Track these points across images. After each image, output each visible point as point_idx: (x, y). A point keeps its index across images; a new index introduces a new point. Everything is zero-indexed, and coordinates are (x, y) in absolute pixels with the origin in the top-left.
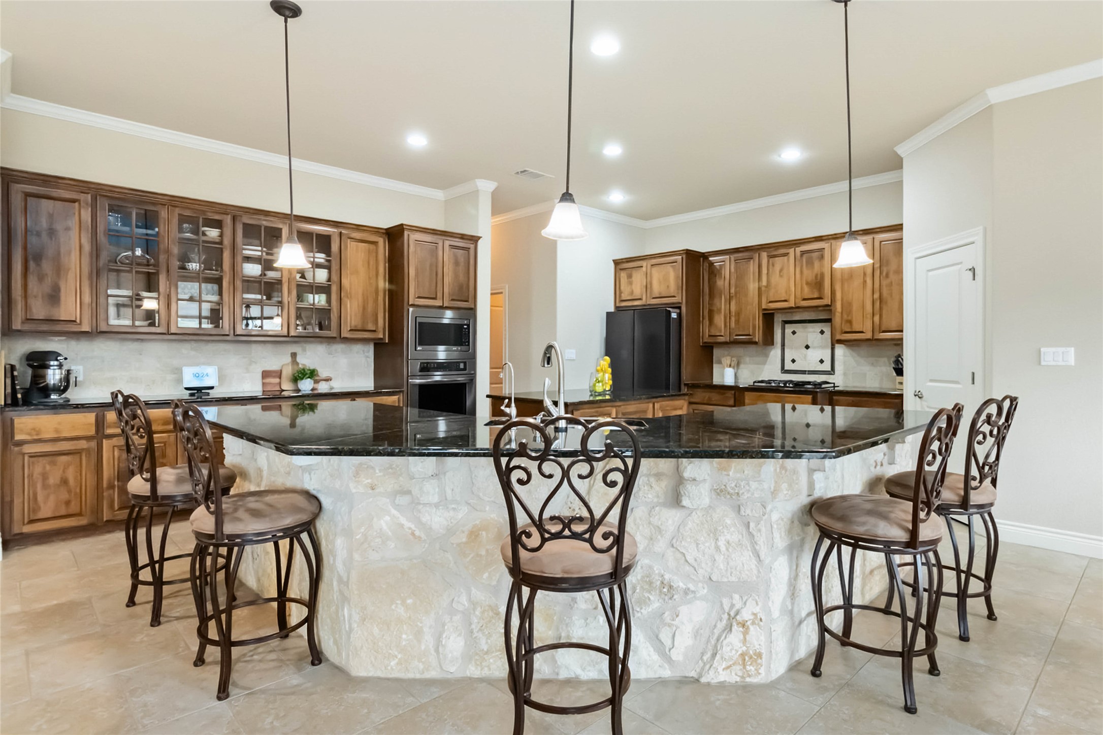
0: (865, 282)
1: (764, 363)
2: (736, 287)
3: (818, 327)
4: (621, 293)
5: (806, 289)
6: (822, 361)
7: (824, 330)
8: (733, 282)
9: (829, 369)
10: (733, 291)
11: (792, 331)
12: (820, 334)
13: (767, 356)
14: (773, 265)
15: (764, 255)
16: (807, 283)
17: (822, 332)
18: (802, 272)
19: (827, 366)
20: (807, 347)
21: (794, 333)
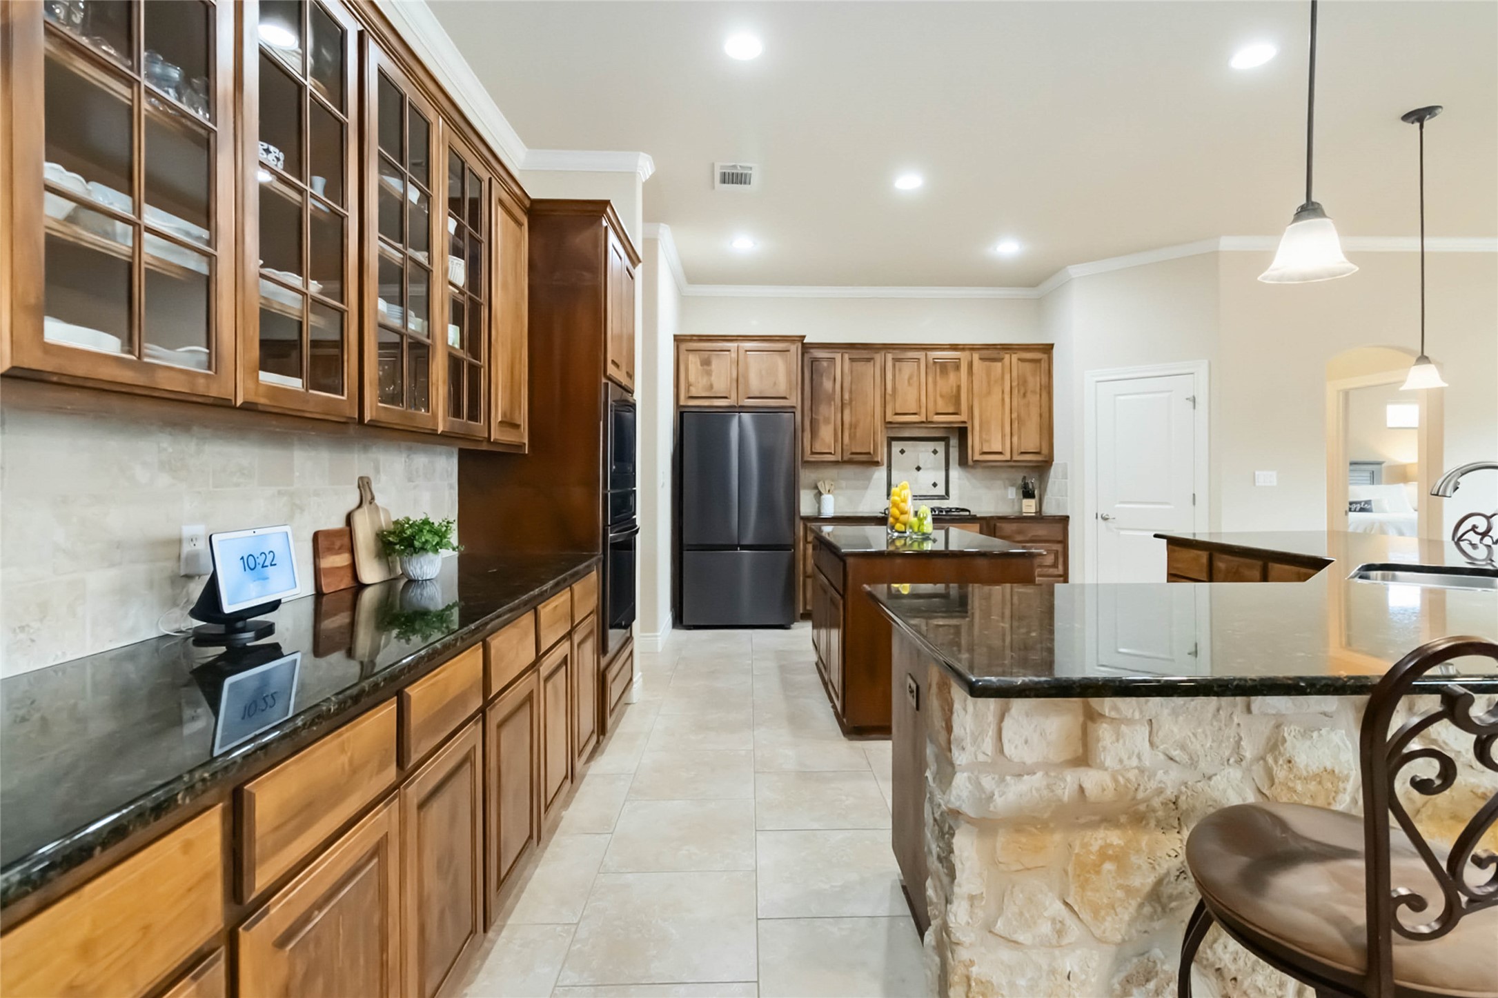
0: (1003, 400)
1: (866, 488)
2: (851, 392)
3: (931, 446)
4: (689, 385)
5: (940, 402)
6: (935, 485)
7: (937, 449)
8: (846, 385)
9: (943, 493)
10: (847, 396)
11: (900, 449)
12: (932, 454)
13: (869, 479)
14: (900, 370)
15: (890, 357)
16: (942, 396)
17: (935, 452)
18: (935, 383)
19: (940, 490)
20: (918, 469)
21: (902, 452)
